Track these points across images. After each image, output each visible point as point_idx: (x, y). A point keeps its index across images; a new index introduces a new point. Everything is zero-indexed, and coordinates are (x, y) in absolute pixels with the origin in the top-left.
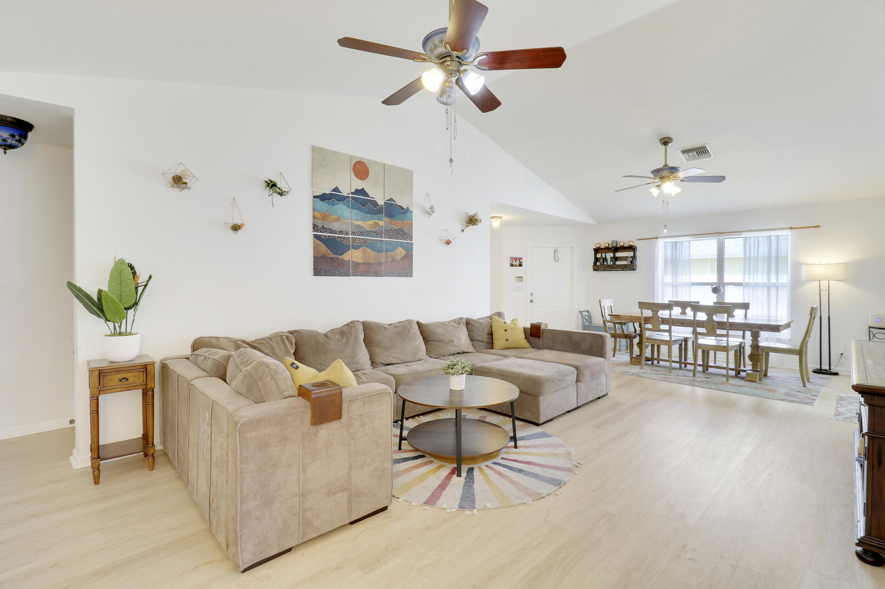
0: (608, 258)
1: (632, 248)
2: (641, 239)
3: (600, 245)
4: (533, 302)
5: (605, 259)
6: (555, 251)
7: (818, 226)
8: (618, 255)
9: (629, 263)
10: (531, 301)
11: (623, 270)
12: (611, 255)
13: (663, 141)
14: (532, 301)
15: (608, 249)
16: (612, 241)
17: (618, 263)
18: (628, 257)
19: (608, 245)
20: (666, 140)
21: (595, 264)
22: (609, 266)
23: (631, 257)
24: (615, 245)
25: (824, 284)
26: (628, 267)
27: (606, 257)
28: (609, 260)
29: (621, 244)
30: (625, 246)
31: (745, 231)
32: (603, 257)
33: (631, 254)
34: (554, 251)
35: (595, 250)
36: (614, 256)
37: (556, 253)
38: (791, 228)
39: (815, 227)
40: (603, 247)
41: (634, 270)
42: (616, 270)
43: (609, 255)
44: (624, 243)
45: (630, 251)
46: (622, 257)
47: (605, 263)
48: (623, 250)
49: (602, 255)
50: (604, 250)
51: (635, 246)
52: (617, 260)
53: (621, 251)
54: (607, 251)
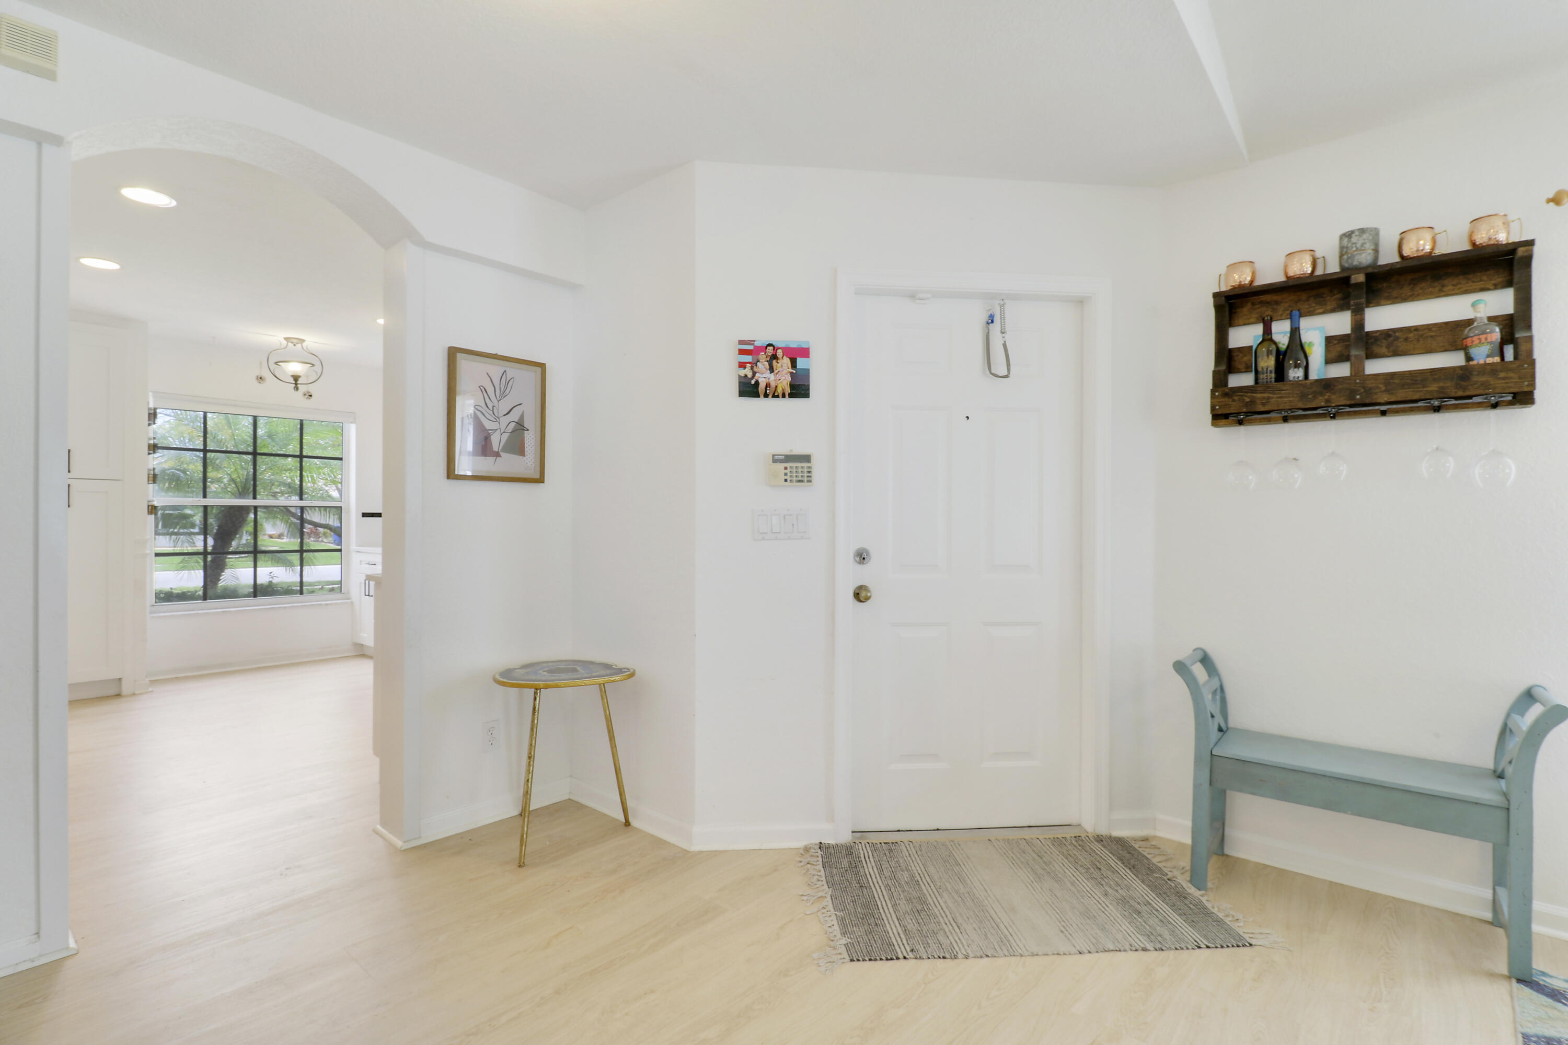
0: (1311, 344)
1: (1501, 262)
3: (1254, 274)
4: (868, 598)
5: (1289, 354)
6: (991, 320)
8: (1381, 318)
9: (1490, 360)
10: (860, 595)
11: (1437, 407)
12: (1340, 321)
14: (863, 594)
15: (1308, 292)
16: (1344, 236)
17: (1379, 367)
18: (1469, 322)
19: (1309, 269)
21: (1219, 381)
22: (1327, 385)
23: (1491, 319)
24: (1364, 258)
26: (1485, 385)
27: (1295, 332)
29: (1414, 248)
30: (1440, 254)
32: (1276, 337)
33: (1499, 300)
34: (985, 317)
36: (1358, 325)
37: (996, 328)
40: (1270, 277)
41: (1524, 397)
42: (1383, 411)
43: (1320, 328)
44: (1438, 238)
45: (1481, 285)
46: (1416, 329)
47: (1296, 374)
48: (1423, 285)
49: (1267, 331)
50: (1277, 303)
51: (1531, 243)
52: (1376, 349)
53: (1406, 290)
54: (1305, 307)
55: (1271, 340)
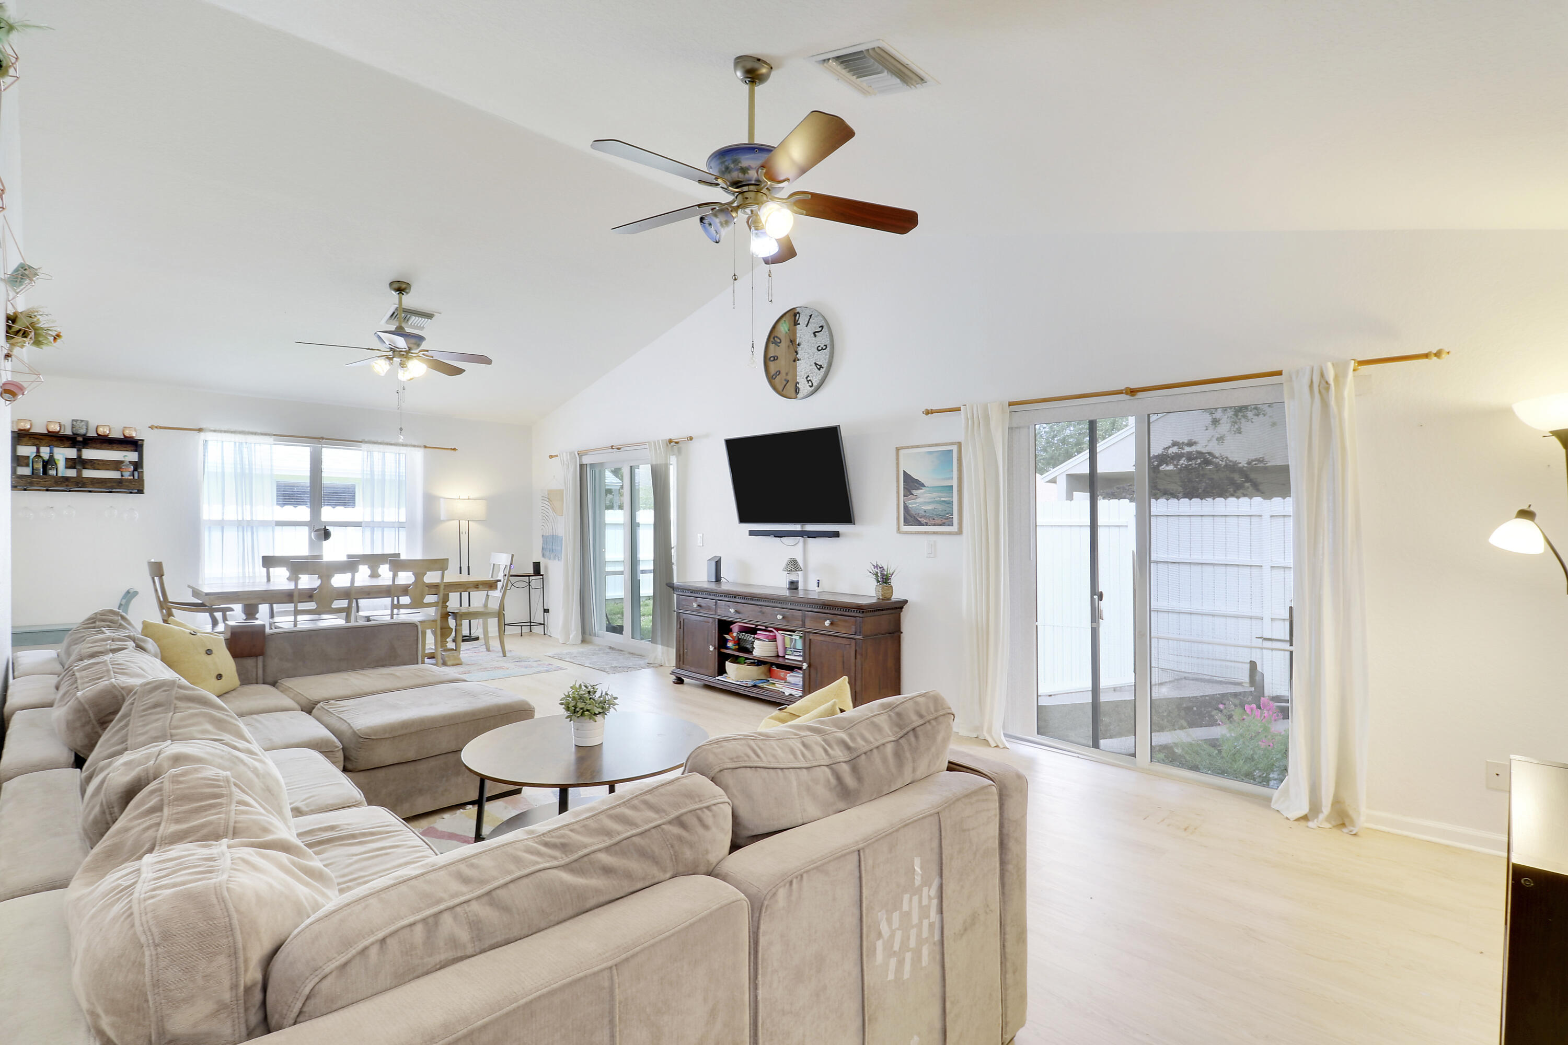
0: (58, 460)
1: (133, 444)
2: (161, 428)
3: (31, 425)
5: (49, 463)
7: (454, 449)
8: (89, 454)
9: (129, 478)
11: (111, 492)
12: (72, 453)
13: (396, 286)
15: (55, 438)
16: (73, 420)
17: (88, 473)
18: (122, 462)
19: (58, 429)
20: (404, 286)
21: (16, 471)
22: (67, 479)
23: (130, 462)
24: (83, 431)
25: (464, 524)
26: (127, 486)
27: (51, 456)
28: (61, 464)
29: (102, 431)
30: (111, 436)
31: (366, 442)
32: (42, 455)
33: (133, 456)
35: (16, 435)
36: (80, 455)
38: (425, 447)
39: (451, 449)
40: (39, 429)
41: (141, 491)
42: (90, 491)
43: (63, 454)
44: (112, 430)
45: (125, 449)
46: (103, 461)
47: (52, 472)
48: (105, 445)
49: (38, 451)
50: (42, 439)
51: (143, 440)
52: (87, 466)
53: (98, 445)
54: (55, 443)
55: (40, 456)
